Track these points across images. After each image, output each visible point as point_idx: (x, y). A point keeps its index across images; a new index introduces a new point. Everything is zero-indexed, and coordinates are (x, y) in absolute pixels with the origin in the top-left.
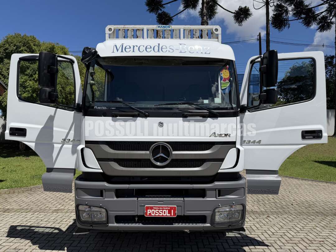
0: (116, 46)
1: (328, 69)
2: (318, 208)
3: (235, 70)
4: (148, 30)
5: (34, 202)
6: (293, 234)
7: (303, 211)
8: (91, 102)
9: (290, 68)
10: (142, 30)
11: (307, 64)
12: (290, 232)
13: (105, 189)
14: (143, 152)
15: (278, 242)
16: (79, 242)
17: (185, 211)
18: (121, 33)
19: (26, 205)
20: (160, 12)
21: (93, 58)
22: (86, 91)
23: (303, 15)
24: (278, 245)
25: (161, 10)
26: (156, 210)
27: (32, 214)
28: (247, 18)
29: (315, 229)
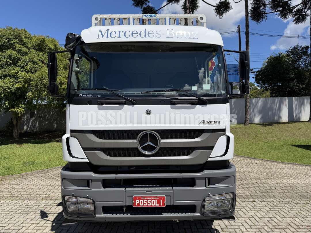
0: (101, 31)
1: (303, 58)
2: (300, 192)
3: (224, 56)
4: (134, 19)
5: (25, 189)
6: (279, 218)
7: (287, 195)
8: (76, 90)
9: (268, 58)
10: (128, 20)
11: (283, 54)
12: (277, 216)
13: (91, 180)
14: (131, 141)
15: (266, 228)
16: (68, 231)
17: (174, 201)
18: (107, 22)
19: (17, 192)
20: (145, 6)
21: (77, 44)
22: (71, 79)
23: (279, 8)
24: (266, 231)
25: (146, 4)
26: (145, 200)
27: (22, 202)
28: (227, 11)
29: (300, 213)
